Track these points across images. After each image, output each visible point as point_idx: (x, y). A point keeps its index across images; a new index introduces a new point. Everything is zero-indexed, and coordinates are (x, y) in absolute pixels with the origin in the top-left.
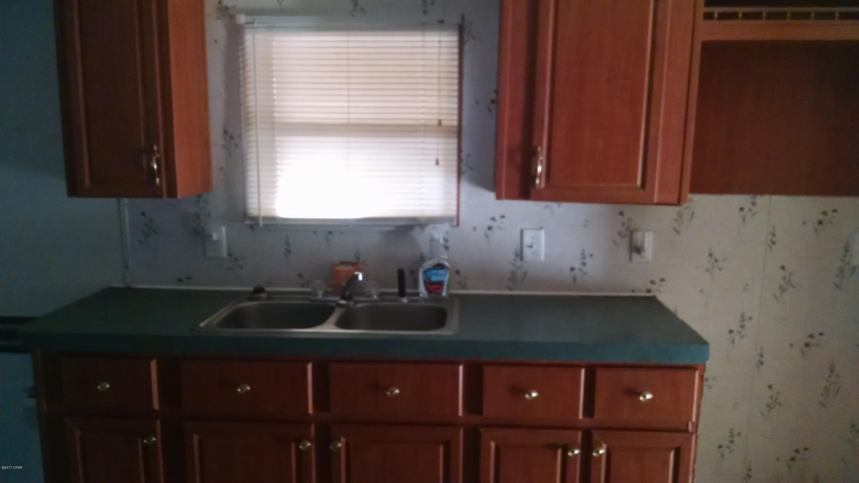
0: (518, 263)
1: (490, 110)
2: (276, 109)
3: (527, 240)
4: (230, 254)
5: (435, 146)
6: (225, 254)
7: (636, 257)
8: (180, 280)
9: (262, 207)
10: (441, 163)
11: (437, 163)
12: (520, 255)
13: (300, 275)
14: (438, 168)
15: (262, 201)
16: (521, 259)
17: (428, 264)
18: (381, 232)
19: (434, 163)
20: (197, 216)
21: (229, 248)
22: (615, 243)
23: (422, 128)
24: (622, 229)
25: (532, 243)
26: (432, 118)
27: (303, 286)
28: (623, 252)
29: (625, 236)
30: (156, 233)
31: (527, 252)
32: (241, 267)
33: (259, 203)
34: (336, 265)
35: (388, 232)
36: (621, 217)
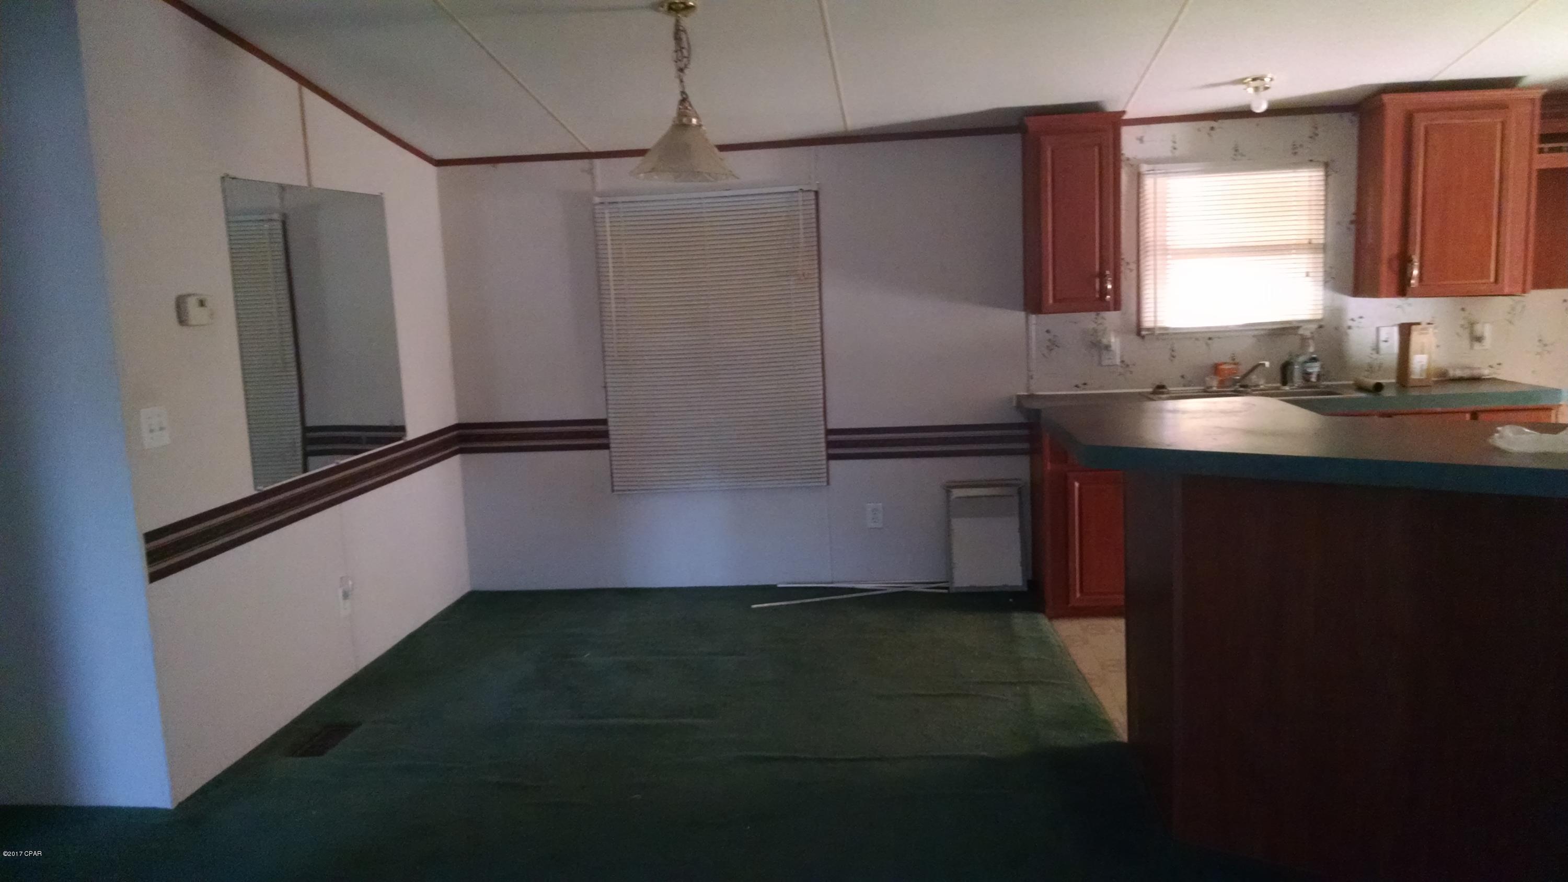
0: (1375, 356)
1: (1349, 229)
2: (1168, 238)
3: (1383, 336)
4: (1122, 362)
5: (1306, 261)
6: (1118, 361)
7: (1477, 346)
8: (1077, 386)
9: (1159, 319)
10: (1311, 274)
11: (1307, 275)
12: (1377, 349)
13: (1183, 377)
14: (1308, 279)
15: (1158, 314)
16: (1378, 352)
17: (1302, 359)
18: (1254, 336)
19: (1304, 275)
20: (1095, 331)
21: (1122, 356)
22: (1458, 334)
23: (1293, 247)
24: (1462, 322)
25: (1388, 338)
26: (1303, 238)
27: (1184, 386)
28: (1466, 342)
29: (1466, 328)
30: (1058, 347)
31: (1383, 346)
32: (1131, 372)
33: (1155, 316)
34: (1221, 364)
35: (1262, 335)
36: (1462, 312)
